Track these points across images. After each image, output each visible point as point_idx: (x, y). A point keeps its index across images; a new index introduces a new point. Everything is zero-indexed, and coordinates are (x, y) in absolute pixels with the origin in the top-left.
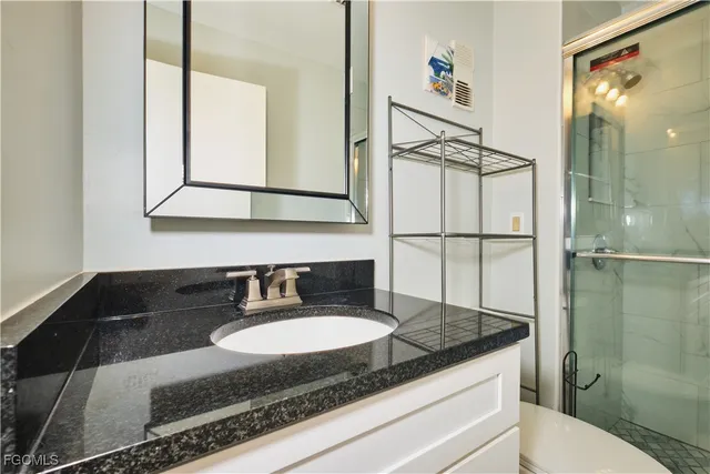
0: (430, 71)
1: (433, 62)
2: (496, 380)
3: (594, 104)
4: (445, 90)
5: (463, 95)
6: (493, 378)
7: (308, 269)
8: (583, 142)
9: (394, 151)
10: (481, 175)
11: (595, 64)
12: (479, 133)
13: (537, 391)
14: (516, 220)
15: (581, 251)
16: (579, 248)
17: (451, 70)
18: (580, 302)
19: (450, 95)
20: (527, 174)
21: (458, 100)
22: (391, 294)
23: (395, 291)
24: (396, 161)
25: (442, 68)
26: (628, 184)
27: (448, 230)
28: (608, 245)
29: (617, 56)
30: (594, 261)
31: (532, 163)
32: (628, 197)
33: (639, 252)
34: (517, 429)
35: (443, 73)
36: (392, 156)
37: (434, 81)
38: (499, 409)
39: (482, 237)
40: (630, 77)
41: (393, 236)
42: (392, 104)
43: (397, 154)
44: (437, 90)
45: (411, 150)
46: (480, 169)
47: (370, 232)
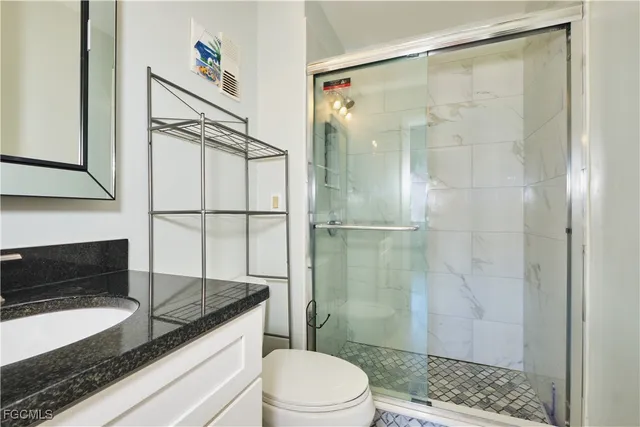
0: (196, 54)
1: (199, 45)
2: (239, 343)
3: (332, 115)
4: (212, 77)
5: (230, 85)
6: (236, 341)
7: (18, 257)
8: (321, 142)
9: (154, 125)
10: (247, 159)
11: (327, 85)
12: (246, 122)
13: (290, 338)
14: (276, 199)
15: (318, 223)
16: (318, 220)
17: (218, 59)
18: (320, 261)
19: (217, 82)
20: (281, 161)
21: (226, 89)
22: (151, 275)
23: (155, 271)
24: (156, 136)
25: (209, 55)
26: (350, 176)
27: (208, 207)
28: (338, 218)
29: (339, 83)
30: (329, 230)
31: (285, 153)
32: (350, 184)
33: (356, 223)
34: (260, 379)
35: (210, 60)
36: (151, 130)
37: (201, 65)
38: (243, 367)
39: (248, 213)
40: (349, 101)
41: (152, 213)
42: (151, 76)
43: (157, 128)
44: (204, 74)
45: (174, 127)
46: (246, 153)
47: (118, 209)
